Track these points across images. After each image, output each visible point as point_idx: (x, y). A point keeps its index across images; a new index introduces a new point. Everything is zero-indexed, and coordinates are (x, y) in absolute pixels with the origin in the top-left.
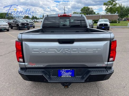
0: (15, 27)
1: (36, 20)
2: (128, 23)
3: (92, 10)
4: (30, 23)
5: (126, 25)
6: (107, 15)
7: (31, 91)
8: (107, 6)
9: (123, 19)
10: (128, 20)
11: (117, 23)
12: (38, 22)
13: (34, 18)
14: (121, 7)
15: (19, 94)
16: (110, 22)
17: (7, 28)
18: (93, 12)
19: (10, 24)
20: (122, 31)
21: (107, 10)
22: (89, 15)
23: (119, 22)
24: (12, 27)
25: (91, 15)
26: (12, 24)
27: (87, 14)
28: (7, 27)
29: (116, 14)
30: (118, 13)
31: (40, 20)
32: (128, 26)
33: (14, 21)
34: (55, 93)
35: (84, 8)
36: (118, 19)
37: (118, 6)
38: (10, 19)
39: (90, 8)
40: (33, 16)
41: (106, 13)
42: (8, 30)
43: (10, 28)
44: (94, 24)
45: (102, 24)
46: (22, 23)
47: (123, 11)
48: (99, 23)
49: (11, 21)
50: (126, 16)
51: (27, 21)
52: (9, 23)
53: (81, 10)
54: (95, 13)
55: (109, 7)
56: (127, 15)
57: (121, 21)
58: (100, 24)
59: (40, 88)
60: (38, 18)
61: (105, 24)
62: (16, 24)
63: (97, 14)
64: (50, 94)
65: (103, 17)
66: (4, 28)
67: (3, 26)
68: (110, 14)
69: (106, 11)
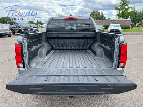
0: (18, 32)
1: (41, 25)
2: (142, 29)
3: (102, 14)
4: (34, 28)
5: (139, 31)
6: (119, 21)
7: (32, 102)
8: (119, 11)
9: (137, 25)
10: (142, 25)
11: (129, 29)
12: (43, 27)
13: (38, 23)
14: (134, 11)
15: (18, 105)
16: (122, 28)
17: (8, 34)
18: (104, 16)
19: (12, 29)
20: (135, 37)
21: (119, 14)
22: (98, 20)
23: (132, 28)
24: (14, 33)
25: (101, 20)
26: (14, 29)
27: (97, 19)
28: (9, 32)
29: (128, 19)
30: (130, 18)
31: (45, 25)
32: (142, 33)
33: (16, 26)
34: (59, 104)
35: (94, 12)
36: (131, 25)
37: (130, 10)
38: (12, 24)
39: (100, 12)
40: (38, 21)
41: (118, 18)
42: (9, 36)
43: (12, 34)
44: (104, 30)
45: (114, 30)
46: (25, 28)
47: (137, 16)
48: (109, 29)
49: (13, 26)
50: (140, 22)
51: (31, 26)
52: (10, 28)
53: (90, 15)
54: (105, 18)
55: (121, 12)
56: (140, 20)
57: (134, 27)
58: (111, 30)
59: (43, 99)
60: (43, 23)
61: (116, 30)
62: (18, 29)
63: (108, 19)
64: (53, 105)
65: (115, 22)
66: (5, 33)
67: (4, 31)
68: (122, 19)
69: (118, 16)
